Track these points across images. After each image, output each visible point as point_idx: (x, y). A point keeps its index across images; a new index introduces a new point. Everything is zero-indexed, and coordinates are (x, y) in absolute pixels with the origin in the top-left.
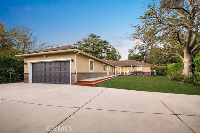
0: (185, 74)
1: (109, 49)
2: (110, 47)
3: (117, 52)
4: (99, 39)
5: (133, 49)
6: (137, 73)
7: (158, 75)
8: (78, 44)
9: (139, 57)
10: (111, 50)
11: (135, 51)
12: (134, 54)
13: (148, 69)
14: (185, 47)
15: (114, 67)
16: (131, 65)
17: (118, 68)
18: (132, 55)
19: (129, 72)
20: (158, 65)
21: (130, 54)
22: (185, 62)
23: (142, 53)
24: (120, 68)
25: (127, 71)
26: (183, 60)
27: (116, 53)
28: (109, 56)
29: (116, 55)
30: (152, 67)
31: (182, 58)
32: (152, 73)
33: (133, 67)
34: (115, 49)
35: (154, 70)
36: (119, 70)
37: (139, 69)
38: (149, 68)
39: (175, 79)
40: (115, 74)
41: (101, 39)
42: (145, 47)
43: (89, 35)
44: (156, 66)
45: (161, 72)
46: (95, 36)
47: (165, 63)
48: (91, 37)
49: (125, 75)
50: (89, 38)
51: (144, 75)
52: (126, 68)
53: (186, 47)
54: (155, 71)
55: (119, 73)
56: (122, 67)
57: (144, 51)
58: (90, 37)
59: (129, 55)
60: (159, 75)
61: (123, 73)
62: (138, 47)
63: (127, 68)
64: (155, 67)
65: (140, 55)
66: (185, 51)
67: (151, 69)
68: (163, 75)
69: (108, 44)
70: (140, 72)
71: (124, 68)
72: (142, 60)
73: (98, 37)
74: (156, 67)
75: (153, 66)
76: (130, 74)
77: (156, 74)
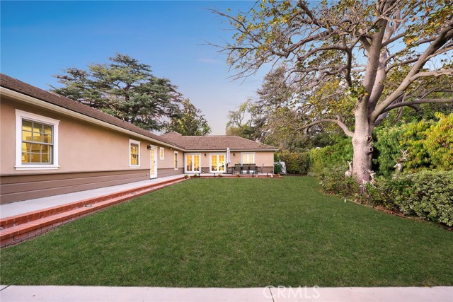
0: (356, 174)
1: (177, 105)
2: (177, 98)
3: (198, 114)
4: (145, 72)
5: (238, 110)
6: (242, 169)
7: (289, 172)
8: (71, 76)
9: (251, 130)
10: (182, 107)
11: (242, 115)
12: (239, 121)
13: (267, 160)
14: (360, 102)
15: (184, 152)
16: (228, 149)
17: (193, 156)
18: (235, 126)
19: (223, 166)
20: (291, 151)
21: (231, 122)
22: (356, 142)
23: (257, 122)
24: (200, 155)
25: (219, 163)
26: (351, 138)
27: (196, 118)
28: (177, 124)
29: (196, 122)
30: (278, 155)
31: (348, 133)
32: (277, 170)
33: (234, 153)
34: (192, 106)
35: (282, 160)
36: (196, 161)
37: (247, 159)
38: (271, 156)
39: (335, 189)
40: (186, 171)
41: (150, 73)
42: (263, 108)
43: (115, 57)
44: (286, 152)
45: (295, 167)
46: (132, 63)
47: (303, 145)
48: (120, 64)
49: (211, 173)
50: (112, 66)
51: (260, 174)
52: (214, 154)
53: (363, 102)
54: (283, 164)
55: (195, 170)
56: (205, 153)
57: (263, 116)
58: (116, 63)
59: (228, 125)
60: (292, 173)
61: (205, 170)
62: (248, 107)
63: (218, 156)
64: (284, 154)
65: (252, 126)
66: (358, 114)
67: (276, 159)
68: (300, 174)
69: (172, 90)
70: (249, 167)
71: (210, 155)
72: (256, 137)
73: (144, 67)
74: (287, 154)
75: (280, 151)
76: (225, 171)
77: (284, 171)
